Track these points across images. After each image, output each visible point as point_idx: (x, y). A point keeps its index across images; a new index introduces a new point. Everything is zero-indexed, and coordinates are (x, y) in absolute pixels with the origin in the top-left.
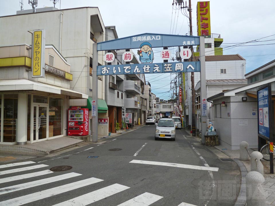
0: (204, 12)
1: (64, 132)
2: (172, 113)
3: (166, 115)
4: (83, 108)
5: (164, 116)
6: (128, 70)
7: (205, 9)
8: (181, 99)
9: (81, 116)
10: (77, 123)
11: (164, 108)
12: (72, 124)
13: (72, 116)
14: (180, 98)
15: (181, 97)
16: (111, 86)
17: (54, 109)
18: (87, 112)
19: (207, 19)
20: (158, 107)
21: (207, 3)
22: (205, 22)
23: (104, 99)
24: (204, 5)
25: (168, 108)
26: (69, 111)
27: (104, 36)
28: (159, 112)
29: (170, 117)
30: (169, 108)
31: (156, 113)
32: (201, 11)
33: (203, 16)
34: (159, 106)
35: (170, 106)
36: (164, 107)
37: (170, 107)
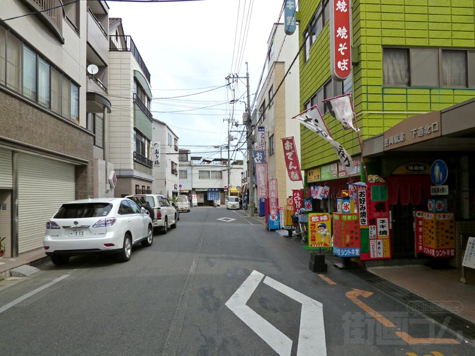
2: (224, 192)
3: (210, 199)
5: (202, 200)
8: (342, 48)
11: (204, 178)
14: (339, 40)
15: (342, 32)
20: (184, 175)
25: (213, 178)
28: (187, 188)
29: (219, 204)
30: (216, 178)
31: (178, 190)
34: (189, 172)
35: (218, 174)
36: (202, 175)
37: (220, 175)
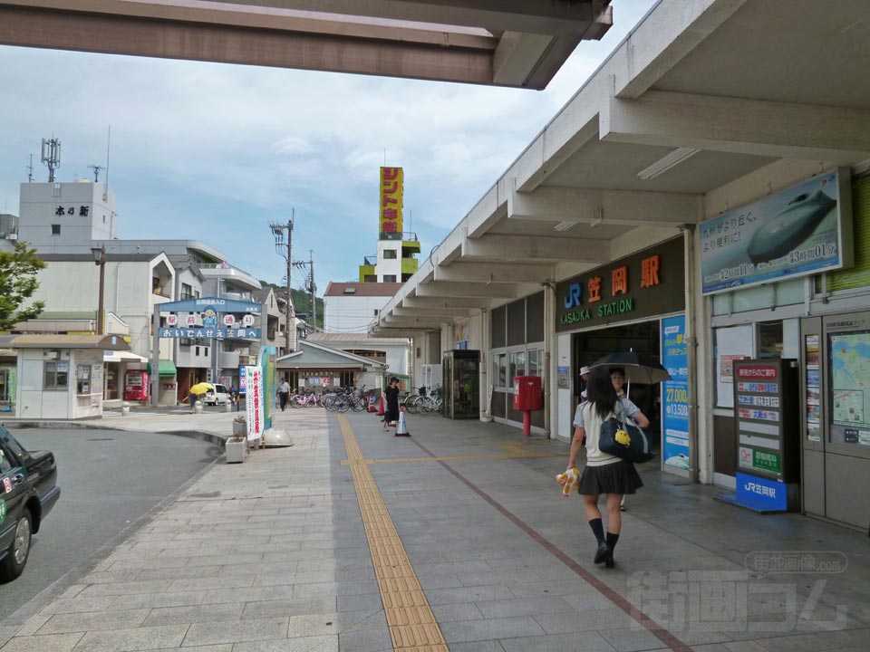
0: (391, 187)
1: (121, 396)
4: (142, 371)
6: (191, 334)
7: (392, 182)
9: (139, 381)
10: (135, 388)
12: (130, 389)
13: (130, 380)
16: (183, 342)
17: (111, 373)
18: (146, 377)
19: (395, 202)
21: (397, 171)
22: (393, 207)
23: (171, 359)
24: (392, 174)
26: (127, 376)
27: (173, 281)
32: (385, 184)
33: (389, 196)
